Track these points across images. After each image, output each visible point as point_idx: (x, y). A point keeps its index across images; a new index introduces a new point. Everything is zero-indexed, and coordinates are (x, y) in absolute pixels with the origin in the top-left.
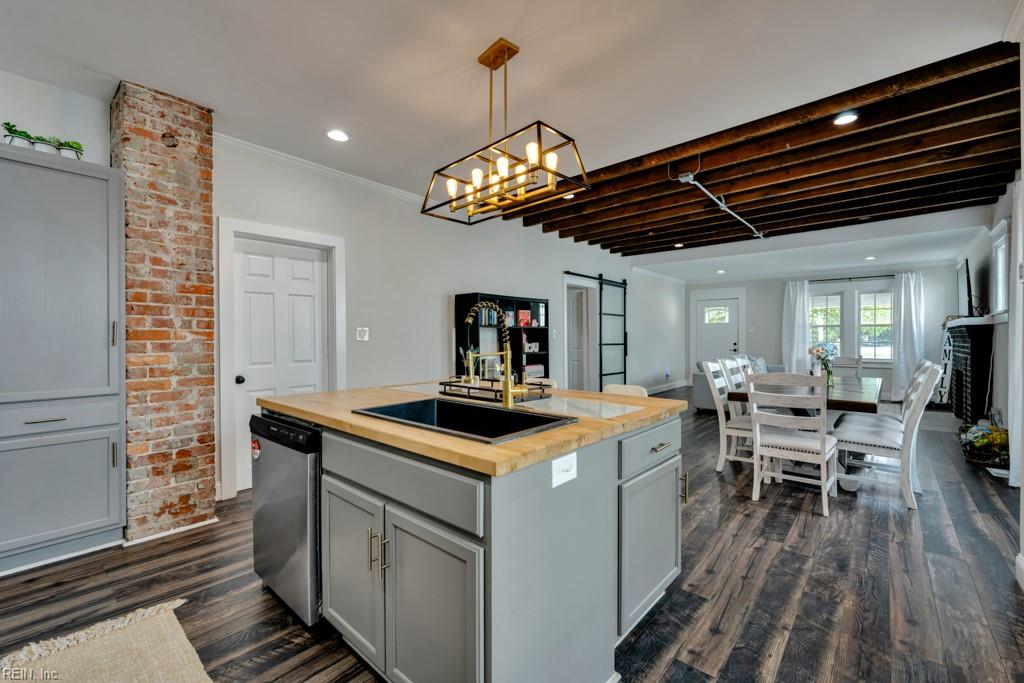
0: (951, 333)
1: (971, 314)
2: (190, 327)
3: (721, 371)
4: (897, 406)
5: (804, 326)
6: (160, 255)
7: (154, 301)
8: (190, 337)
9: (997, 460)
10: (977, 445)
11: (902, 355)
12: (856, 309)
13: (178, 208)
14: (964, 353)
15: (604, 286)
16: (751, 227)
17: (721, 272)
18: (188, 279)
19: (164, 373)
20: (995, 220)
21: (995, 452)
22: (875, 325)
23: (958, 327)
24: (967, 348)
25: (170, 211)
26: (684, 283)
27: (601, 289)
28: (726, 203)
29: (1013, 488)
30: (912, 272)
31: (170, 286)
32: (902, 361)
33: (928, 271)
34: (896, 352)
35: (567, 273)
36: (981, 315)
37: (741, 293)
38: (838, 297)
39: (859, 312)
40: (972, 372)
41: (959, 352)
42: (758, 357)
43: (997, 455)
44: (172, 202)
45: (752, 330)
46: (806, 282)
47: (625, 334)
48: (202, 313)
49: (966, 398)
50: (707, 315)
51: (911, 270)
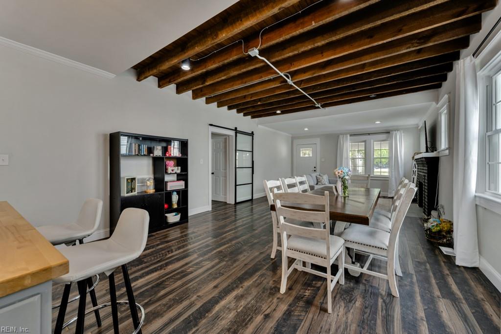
0: (416, 162)
1: (427, 151)
3: (281, 186)
4: (391, 200)
5: (347, 158)
9: (445, 240)
10: (433, 231)
11: (393, 173)
12: (372, 149)
14: (423, 172)
15: (238, 134)
16: (313, 100)
17: (306, 129)
20: (440, 99)
21: (443, 235)
22: (381, 158)
23: (420, 158)
24: (425, 170)
26: (291, 136)
27: (236, 136)
28: (292, 80)
29: (458, 266)
30: (398, 131)
32: (394, 176)
33: (406, 130)
34: (390, 172)
35: (211, 125)
36: (432, 152)
37: (318, 141)
38: (364, 143)
39: (373, 152)
40: (428, 183)
41: (421, 172)
42: (324, 174)
43: (444, 237)
45: (323, 160)
46: (348, 135)
47: (253, 162)
49: (425, 198)
50: (301, 152)
51: (397, 130)
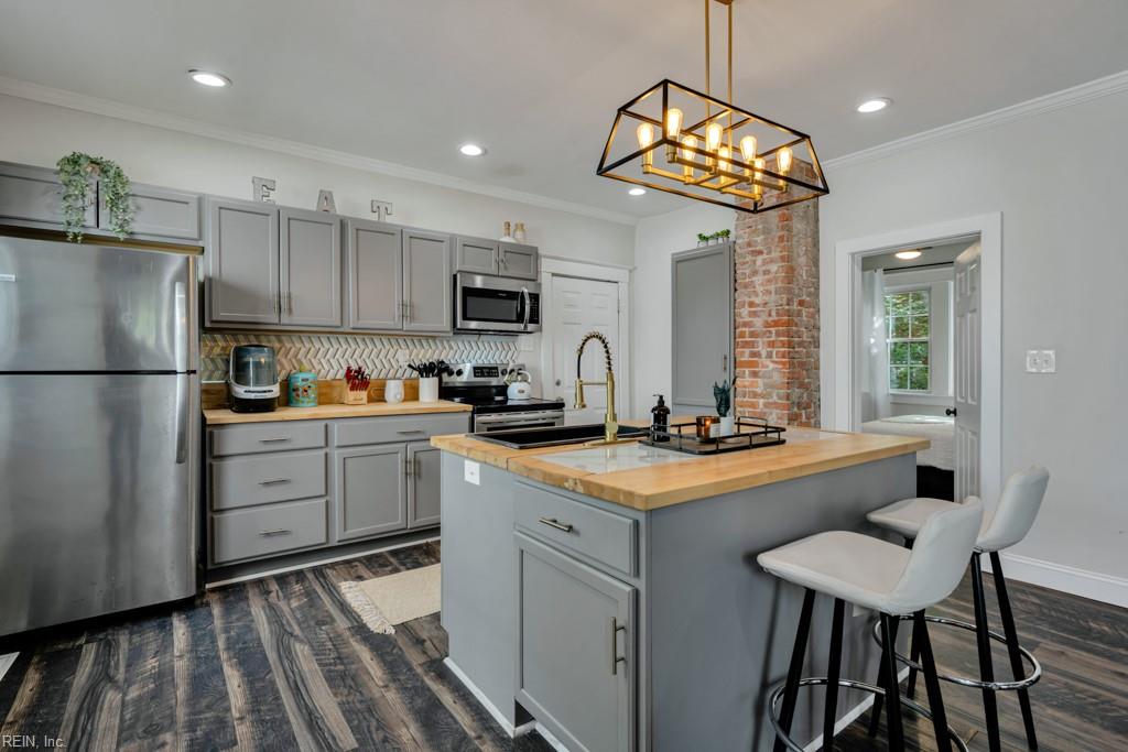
2: (771, 357)
6: (753, 299)
7: (750, 337)
8: (771, 366)
13: (765, 256)
18: (770, 315)
19: (755, 395)
25: (759, 259)
31: (758, 323)
44: (760, 253)
48: (780, 345)
